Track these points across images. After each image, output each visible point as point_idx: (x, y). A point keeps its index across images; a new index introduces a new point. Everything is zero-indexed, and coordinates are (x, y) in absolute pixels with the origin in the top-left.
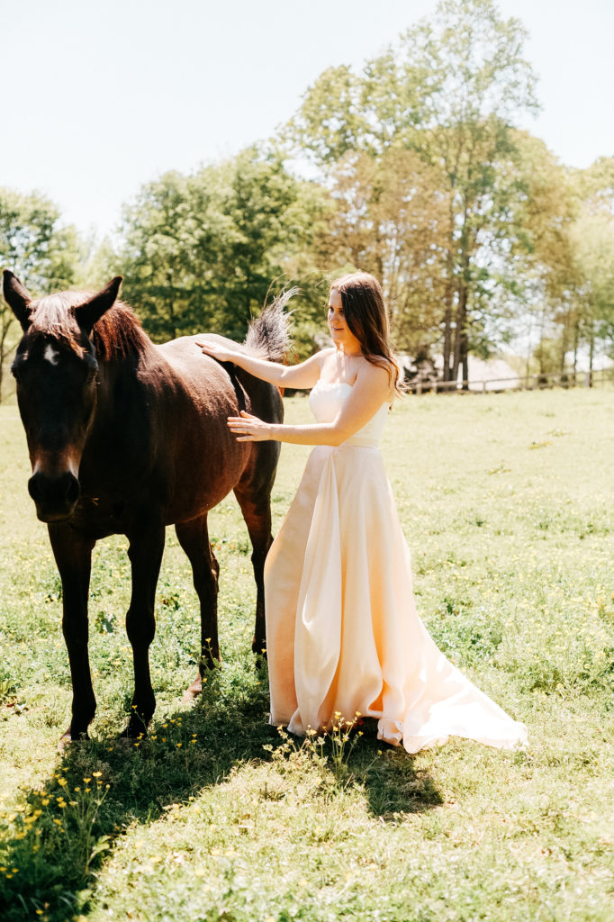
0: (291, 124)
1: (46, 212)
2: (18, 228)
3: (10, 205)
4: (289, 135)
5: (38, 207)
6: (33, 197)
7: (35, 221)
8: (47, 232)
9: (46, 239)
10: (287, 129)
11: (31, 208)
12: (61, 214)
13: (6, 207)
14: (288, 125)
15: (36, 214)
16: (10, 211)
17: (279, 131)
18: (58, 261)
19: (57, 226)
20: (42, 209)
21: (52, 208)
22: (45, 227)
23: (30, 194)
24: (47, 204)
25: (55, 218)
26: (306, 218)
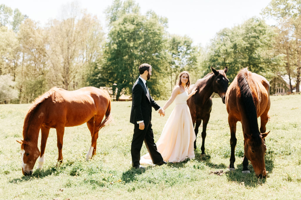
0: (267, 8)
1: (188, 41)
2: (180, 47)
3: (178, 40)
4: (266, 12)
5: (186, 40)
6: (185, 37)
7: (185, 44)
8: (189, 47)
9: (189, 49)
10: (266, 10)
11: (184, 40)
12: (193, 42)
13: (177, 41)
14: (266, 8)
15: (185, 42)
16: (178, 42)
17: (263, 11)
18: (193, 56)
19: (192, 45)
20: (188, 40)
21: (190, 40)
22: (188, 46)
23: (184, 36)
24: (189, 39)
25: (191, 43)
26: (268, 38)
